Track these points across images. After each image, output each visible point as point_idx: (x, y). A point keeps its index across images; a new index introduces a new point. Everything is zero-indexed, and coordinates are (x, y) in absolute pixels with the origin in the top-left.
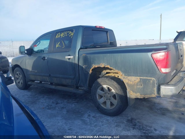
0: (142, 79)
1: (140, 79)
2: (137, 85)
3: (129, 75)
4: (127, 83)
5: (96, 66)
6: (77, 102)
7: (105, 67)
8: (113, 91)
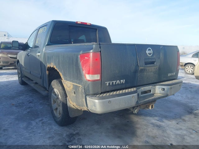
1: (73, 85)
2: (72, 92)
3: (66, 80)
4: (66, 89)
5: (49, 66)
7: (53, 67)
8: (59, 96)
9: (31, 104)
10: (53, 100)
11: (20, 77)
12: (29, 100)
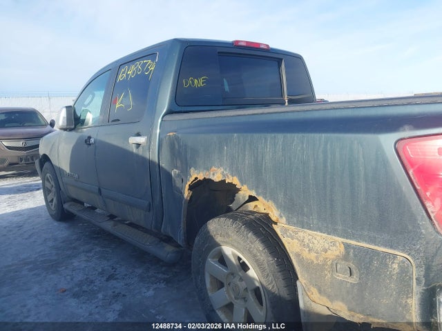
0: (355, 248)
1: (347, 246)
2: (334, 268)
3: (303, 225)
4: (298, 255)
5: (201, 177)
6: (167, 281)
7: (224, 181)
8: (252, 273)
9: (113, 283)
10: (211, 276)
11: (52, 201)
12: (103, 270)
